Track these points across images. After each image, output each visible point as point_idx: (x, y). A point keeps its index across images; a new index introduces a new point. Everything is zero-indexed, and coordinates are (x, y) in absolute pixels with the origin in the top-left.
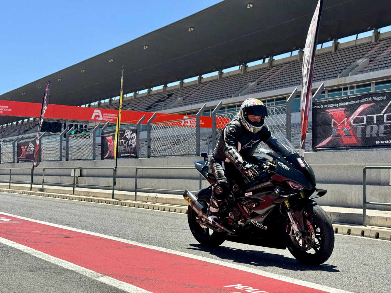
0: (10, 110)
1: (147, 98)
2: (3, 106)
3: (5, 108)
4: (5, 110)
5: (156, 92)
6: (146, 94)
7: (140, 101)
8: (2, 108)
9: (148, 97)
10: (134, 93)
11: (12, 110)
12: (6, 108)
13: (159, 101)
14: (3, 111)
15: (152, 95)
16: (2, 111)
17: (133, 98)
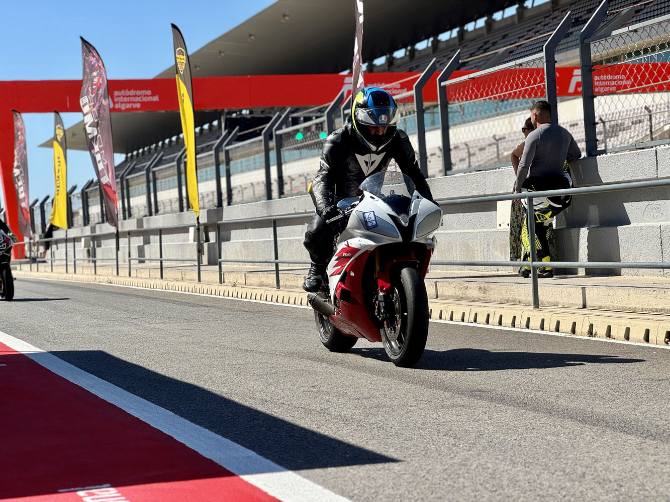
0: (156, 99)
1: (550, 15)
2: (140, 90)
3: (145, 96)
4: (145, 99)
6: (549, 7)
7: (531, 28)
8: (138, 96)
9: (552, 13)
10: (517, 6)
11: (159, 98)
12: (148, 96)
14: (142, 103)
15: (563, 7)
16: (139, 102)
17: (516, 20)
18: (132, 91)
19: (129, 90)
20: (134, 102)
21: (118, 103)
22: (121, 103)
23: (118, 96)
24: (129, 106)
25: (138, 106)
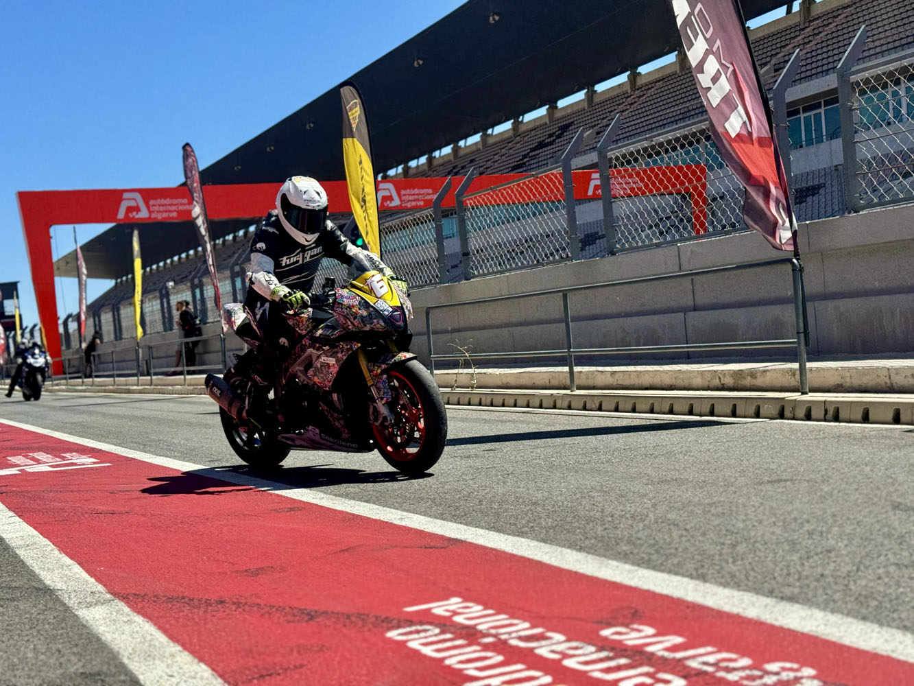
1: (513, 141)
2: (177, 198)
3: (181, 204)
4: (181, 208)
5: (530, 126)
7: (497, 152)
8: (175, 205)
9: (514, 138)
10: (481, 134)
12: (184, 204)
13: (541, 145)
14: (179, 212)
15: (523, 133)
16: (175, 211)
17: (480, 146)
18: (168, 200)
19: (165, 199)
20: (171, 211)
21: (154, 212)
22: (158, 212)
23: (154, 205)
24: (165, 215)
25: (175, 214)
